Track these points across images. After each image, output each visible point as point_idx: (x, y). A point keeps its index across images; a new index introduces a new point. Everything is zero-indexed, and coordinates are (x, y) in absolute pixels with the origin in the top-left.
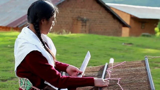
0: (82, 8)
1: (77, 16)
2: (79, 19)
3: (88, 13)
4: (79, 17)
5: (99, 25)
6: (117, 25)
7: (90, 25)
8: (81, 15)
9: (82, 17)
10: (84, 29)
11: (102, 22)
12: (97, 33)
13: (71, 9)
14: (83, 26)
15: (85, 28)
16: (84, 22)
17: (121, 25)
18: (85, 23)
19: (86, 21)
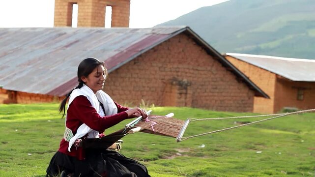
0: (180, 63)
1: (172, 77)
2: (174, 83)
3: (192, 71)
4: (174, 79)
5: (212, 92)
6: (244, 92)
7: (194, 93)
8: (178, 76)
9: (180, 79)
10: (183, 99)
11: (216, 88)
12: (207, 107)
13: (160, 65)
14: (181, 94)
15: (186, 98)
16: (183, 87)
17: (251, 93)
18: (186, 89)
19: (187, 85)
